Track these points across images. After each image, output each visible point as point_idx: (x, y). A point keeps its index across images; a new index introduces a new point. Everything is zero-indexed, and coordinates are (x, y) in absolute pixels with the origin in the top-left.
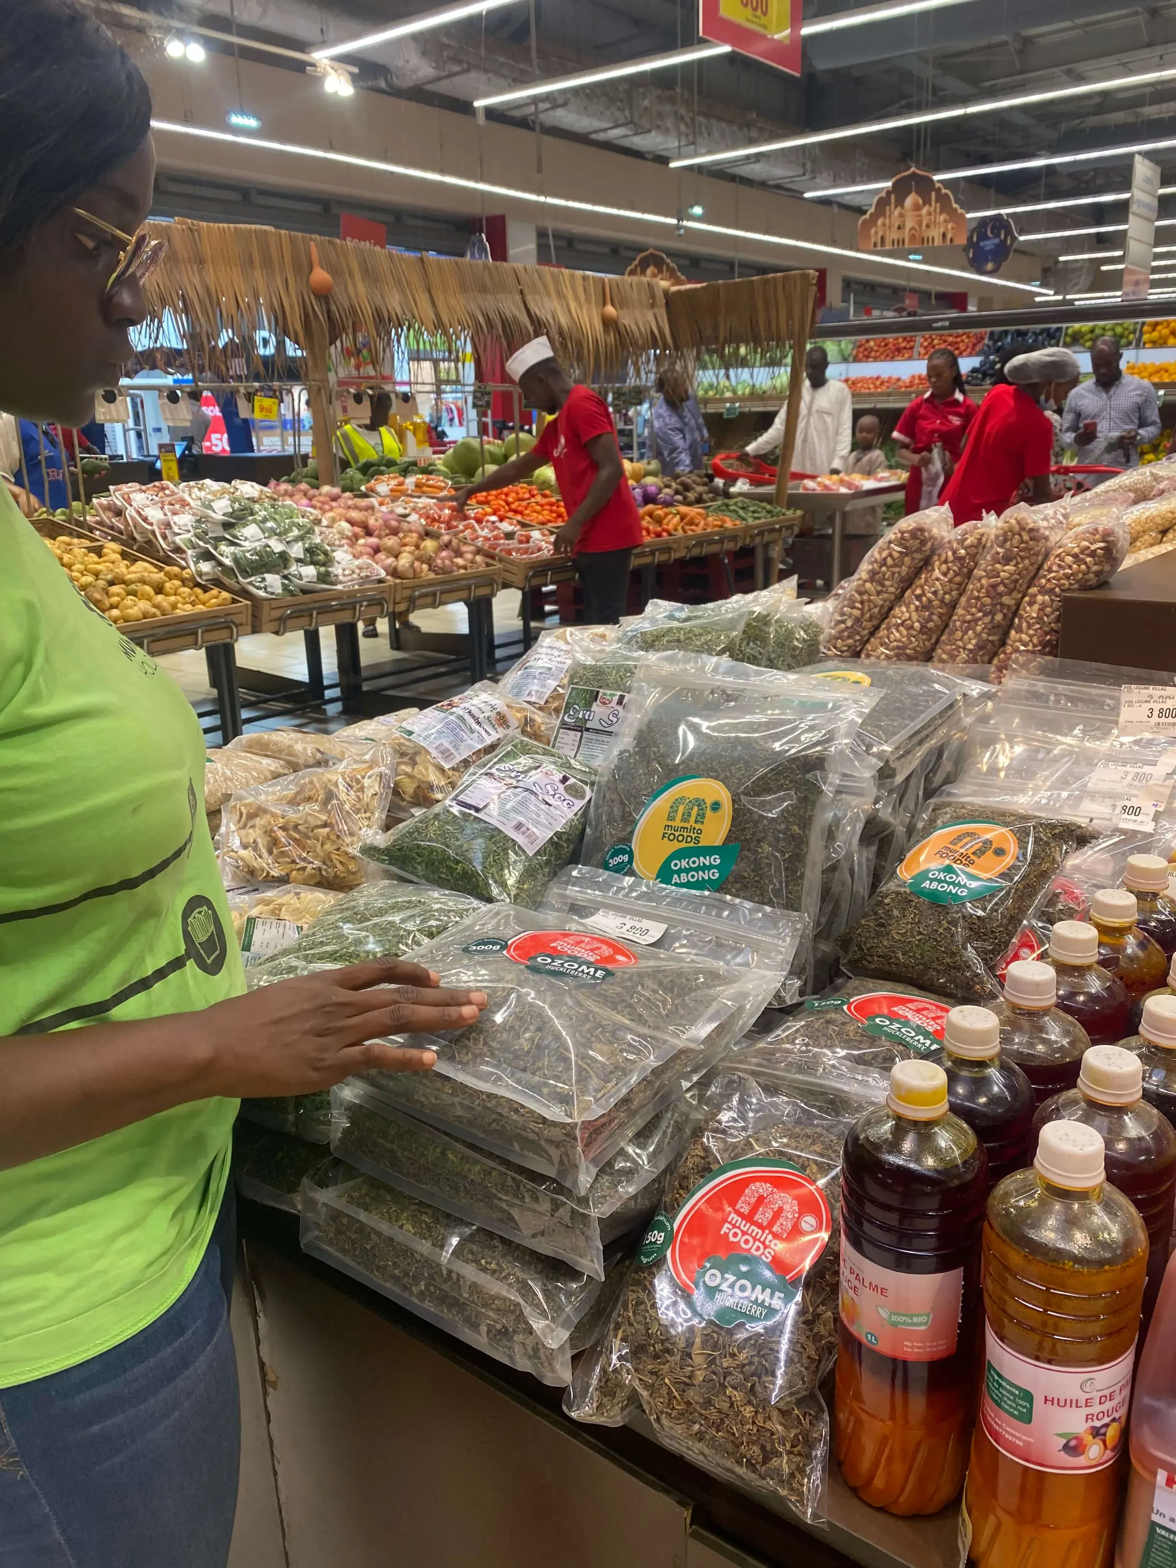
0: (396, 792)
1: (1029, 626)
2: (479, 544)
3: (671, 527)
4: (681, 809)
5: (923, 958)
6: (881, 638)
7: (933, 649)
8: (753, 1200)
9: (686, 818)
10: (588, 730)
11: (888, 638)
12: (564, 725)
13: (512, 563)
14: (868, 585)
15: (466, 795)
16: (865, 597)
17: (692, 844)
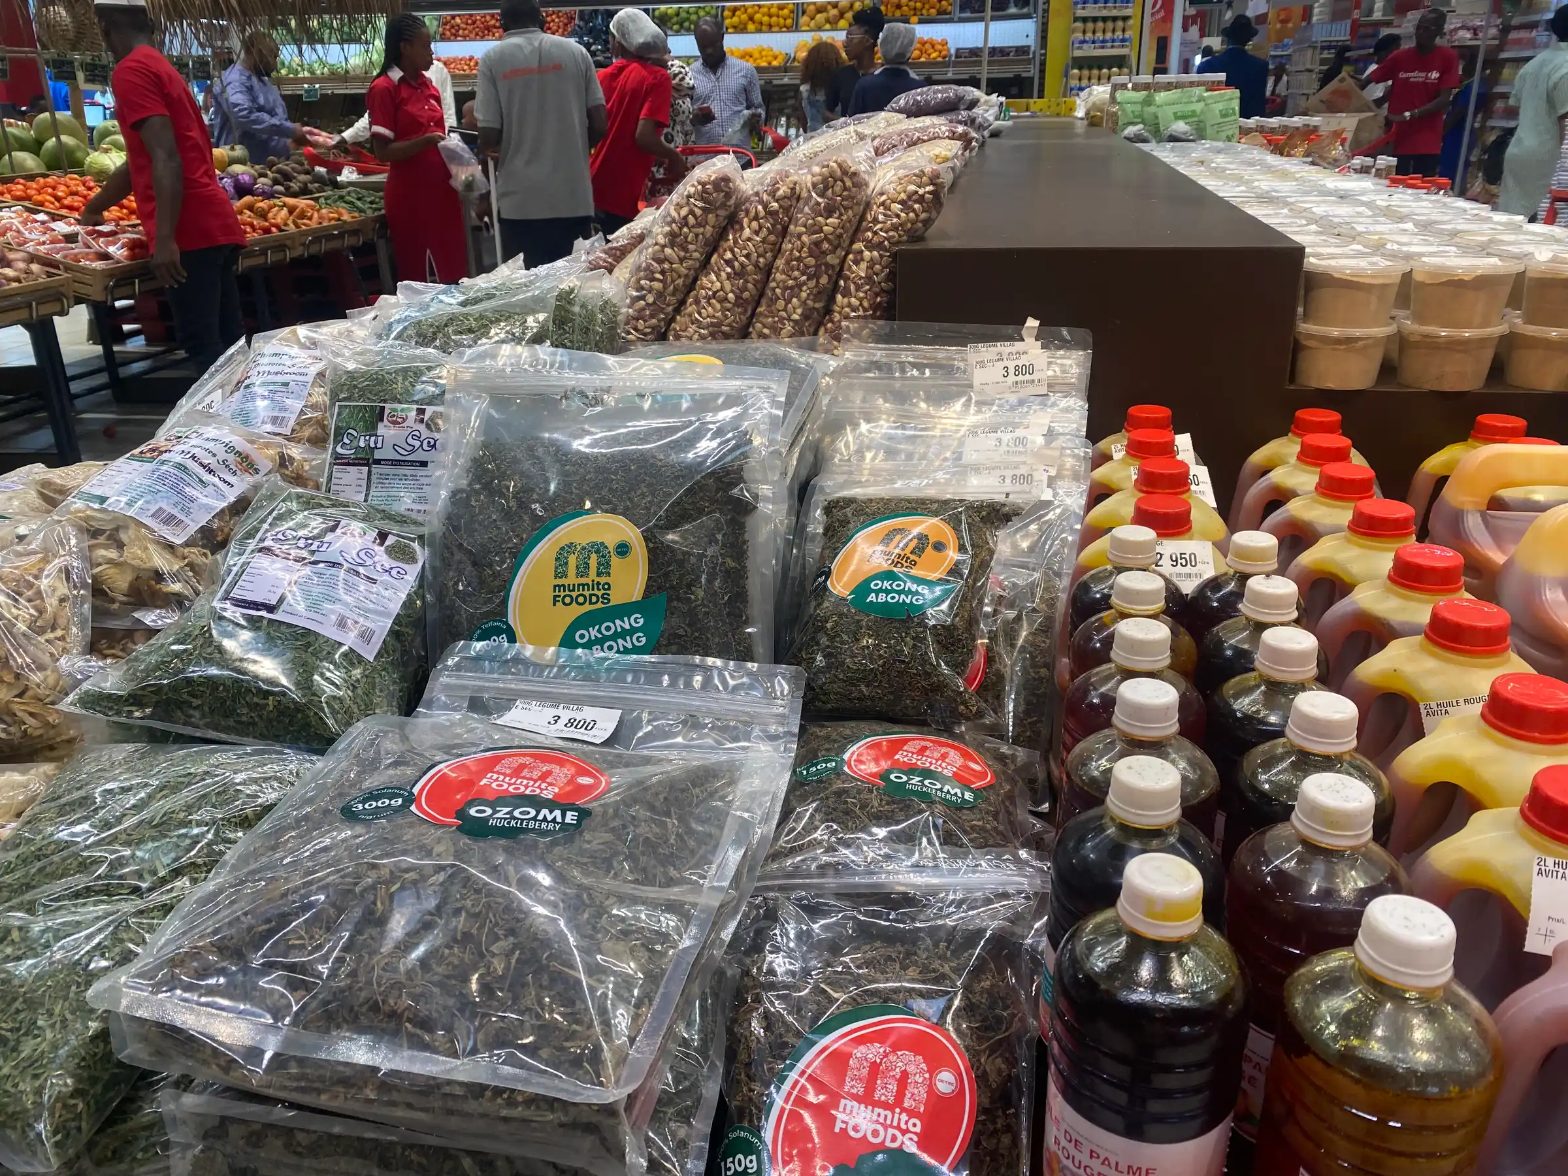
0: (98, 591)
1: (858, 289)
2: (31, 250)
3: (279, 220)
4: (572, 560)
5: (891, 686)
6: (690, 315)
7: (749, 323)
8: (865, 1072)
9: (583, 571)
10: (378, 462)
11: (700, 314)
12: (338, 459)
13: (83, 270)
14: (668, 251)
15: (242, 588)
16: (666, 266)
17: (599, 605)
